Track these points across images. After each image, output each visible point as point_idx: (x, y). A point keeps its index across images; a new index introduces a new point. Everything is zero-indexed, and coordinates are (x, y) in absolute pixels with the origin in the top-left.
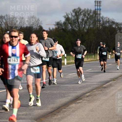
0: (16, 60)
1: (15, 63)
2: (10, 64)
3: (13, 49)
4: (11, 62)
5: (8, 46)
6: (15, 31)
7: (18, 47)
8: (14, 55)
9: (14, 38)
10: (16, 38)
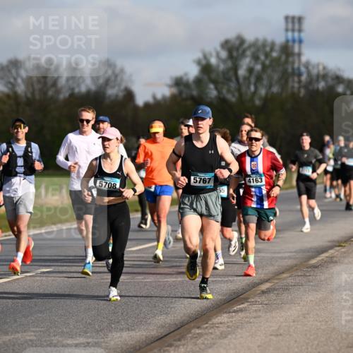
0: (259, 180)
1: (259, 184)
2: (252, 187)
3: (252, 163)
4: (252, 184)
5: (245, 156)
6: (256, 131)
7: (260, 158)
8: (254, 172)
9: (254, 141)
10: (257, 143)
